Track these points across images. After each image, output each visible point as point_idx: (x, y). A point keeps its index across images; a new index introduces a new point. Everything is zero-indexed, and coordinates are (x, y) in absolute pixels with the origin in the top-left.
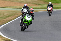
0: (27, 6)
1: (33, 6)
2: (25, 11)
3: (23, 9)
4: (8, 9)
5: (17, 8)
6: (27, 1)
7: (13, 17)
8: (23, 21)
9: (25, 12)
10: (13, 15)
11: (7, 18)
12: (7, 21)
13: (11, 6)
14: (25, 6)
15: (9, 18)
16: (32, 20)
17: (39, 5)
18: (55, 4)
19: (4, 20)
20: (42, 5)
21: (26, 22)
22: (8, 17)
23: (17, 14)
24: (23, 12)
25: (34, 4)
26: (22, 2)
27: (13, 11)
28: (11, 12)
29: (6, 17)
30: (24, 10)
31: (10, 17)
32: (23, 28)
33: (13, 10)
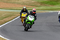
1: (30, 7)
4: (5, 10)
5: (15, 10)
6: (24, 2)
8: (26, 22)
10: (10, 16)
12: (5, 22)
13: (8, 7)
15: (7, 19)
16: (35, 20)
17: (35, 6)
21: (29, 23)
22: (5, 18)
23: (15, 15)
25: (31, 5)
26: (19, 3)
27: (10, 12)
28: (8, 13)
32: (26, 28)
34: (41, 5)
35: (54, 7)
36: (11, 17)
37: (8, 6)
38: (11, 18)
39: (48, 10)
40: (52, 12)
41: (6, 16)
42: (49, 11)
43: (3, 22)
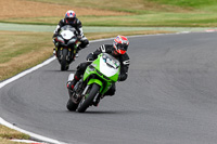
0: (74, 19)
2: (67, 38)
3: (59, 30)
4: (18, 26)
7: (36, 56)
9: (66, 41)
10: (37, 47)
11: (16, 60)
12: (15, 71)
13: (27, 17)
14: (68, 19)
18: (185, 8)
19: (5, 65)
20: (139, 14)
22: (18, 54)
24: (60, 38)
25: (111, 9)
27: (36, 35)
28: (27, 37)
29: (12, 55)
30: (62, 33)
31: (26, 56)
33: (35, 32)
34: (148, 6)
35: (193, 13)
36: (36, 50)
37: (29, 12)
38: (38, 55)
39: (173, 26)
40: (186, 31)
41: (21, 47)
42: (174, 29)
43: (10, 68)
